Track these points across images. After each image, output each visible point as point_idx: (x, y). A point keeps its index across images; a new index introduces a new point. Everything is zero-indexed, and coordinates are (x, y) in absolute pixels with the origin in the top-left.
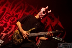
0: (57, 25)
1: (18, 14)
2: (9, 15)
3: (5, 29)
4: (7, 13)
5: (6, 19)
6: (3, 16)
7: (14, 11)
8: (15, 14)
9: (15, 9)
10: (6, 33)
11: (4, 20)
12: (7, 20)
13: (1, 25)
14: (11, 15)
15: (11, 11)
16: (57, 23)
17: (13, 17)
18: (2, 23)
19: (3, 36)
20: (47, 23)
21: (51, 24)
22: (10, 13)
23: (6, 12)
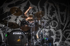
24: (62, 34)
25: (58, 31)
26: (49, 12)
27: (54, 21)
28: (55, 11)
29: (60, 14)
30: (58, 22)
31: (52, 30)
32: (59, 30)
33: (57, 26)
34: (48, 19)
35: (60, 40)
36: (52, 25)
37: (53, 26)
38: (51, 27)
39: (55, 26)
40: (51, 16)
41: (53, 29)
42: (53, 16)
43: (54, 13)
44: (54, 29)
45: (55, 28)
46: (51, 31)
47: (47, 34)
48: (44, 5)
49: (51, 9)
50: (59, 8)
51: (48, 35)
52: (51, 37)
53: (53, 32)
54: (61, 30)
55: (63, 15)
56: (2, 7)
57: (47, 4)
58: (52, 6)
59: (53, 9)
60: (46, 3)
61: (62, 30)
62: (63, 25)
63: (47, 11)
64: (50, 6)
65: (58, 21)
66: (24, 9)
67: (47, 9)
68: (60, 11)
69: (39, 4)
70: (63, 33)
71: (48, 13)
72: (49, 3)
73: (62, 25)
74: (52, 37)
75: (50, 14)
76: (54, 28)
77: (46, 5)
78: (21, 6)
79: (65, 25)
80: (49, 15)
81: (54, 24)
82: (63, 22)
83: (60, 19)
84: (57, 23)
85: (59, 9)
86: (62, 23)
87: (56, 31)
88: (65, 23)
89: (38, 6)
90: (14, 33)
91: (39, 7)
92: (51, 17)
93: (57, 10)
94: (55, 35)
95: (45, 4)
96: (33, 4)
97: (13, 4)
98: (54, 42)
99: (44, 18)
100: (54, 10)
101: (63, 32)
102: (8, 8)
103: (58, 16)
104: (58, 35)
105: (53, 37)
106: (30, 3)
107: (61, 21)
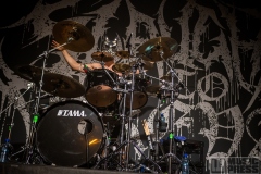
24: (242, 126)
25: (227, 111)
26: (197, 42)
27: (216, 74)
28: (221, 38)
29: (240, 50)
30: (228, 78)
31: (205, 107)
32: (231, 109)
33: (224, 93)
34: (192, 66)
35: (234, 147)
36: (207, 88)
37: (209, 94)
38: (203, 96)
39: (217, 93)
40: (205, 57)
41: (209, 105)
42: (213, 56)
43: (217, 43)
44: (213, 104)
45: (217, 99)
46: (201, 110)
47: (187, 122)
48: (180, 15)
49: (204, 31)
50: (237, 25)
51: (188, 126)
52: (201, 132)
53: (210, 115)
54: (237, 107)
55: (251, 52)
56: (30, 17)
57: (191, 11)
58: (209, 19)
59: (213, 31)
60: (188, 5)
61: (242, 109)
62: (248, 89)
63: (191, 37)
64: (203, 19)
65: (230, 75)
66: (106, 26)
67: (192, 29)
68: (240, 40)
69: (161, 9)
70: (244, 122)
71: (194, 44)
72: (200, 8)
73: (243, 91)
74: (205, 132)
75: (201, 50)
76: (213, 99)
77: (186, 13)
78: (96, 15)
79: (253, 90)
80: (195, 53)
81: (215, 86)
82: (247, 79)
83: (238, 69)
84: (224, 81)
85: (234, 30)
86: (243, 84)
87: (220, 111)
88: (256, 83)
89: (156, 17)
90: (60, 113)
91: (161, 21)
92: (202, 61)
93: (228, 34)
94: (217, 125)
95: (183, 10)
96: (139, 9)
97: (69, 8)
98: (212, 153)
99: (176, 61)
100: (218, 35)
101: (245, 116)
102: (51, 22)
103: (229, 58)
104: (228, 127)
105: (206, 135)
106: (130, 6)
107: (240, 76)
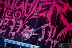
0: (68, 10)
1: (21, 8)
2: (10, 11)
3: (12, 27)
4: (7, 9)
5: (9, 16)
6: (4, 13)
7: (15, 4)
8: (17, 9)
9: (15, 2)
10: (15, 32)
11: (6, 17)
12: (11, 17)
13: (6, 23)
14: (13, 10)
15: (11, 5)
16: (68, 8)
17: (16, 12)
18: (6, 21)
19: (13, 35)
20: (57, 11)
21: (62, 11)
22: (11, 8)
23: (5, 8)
